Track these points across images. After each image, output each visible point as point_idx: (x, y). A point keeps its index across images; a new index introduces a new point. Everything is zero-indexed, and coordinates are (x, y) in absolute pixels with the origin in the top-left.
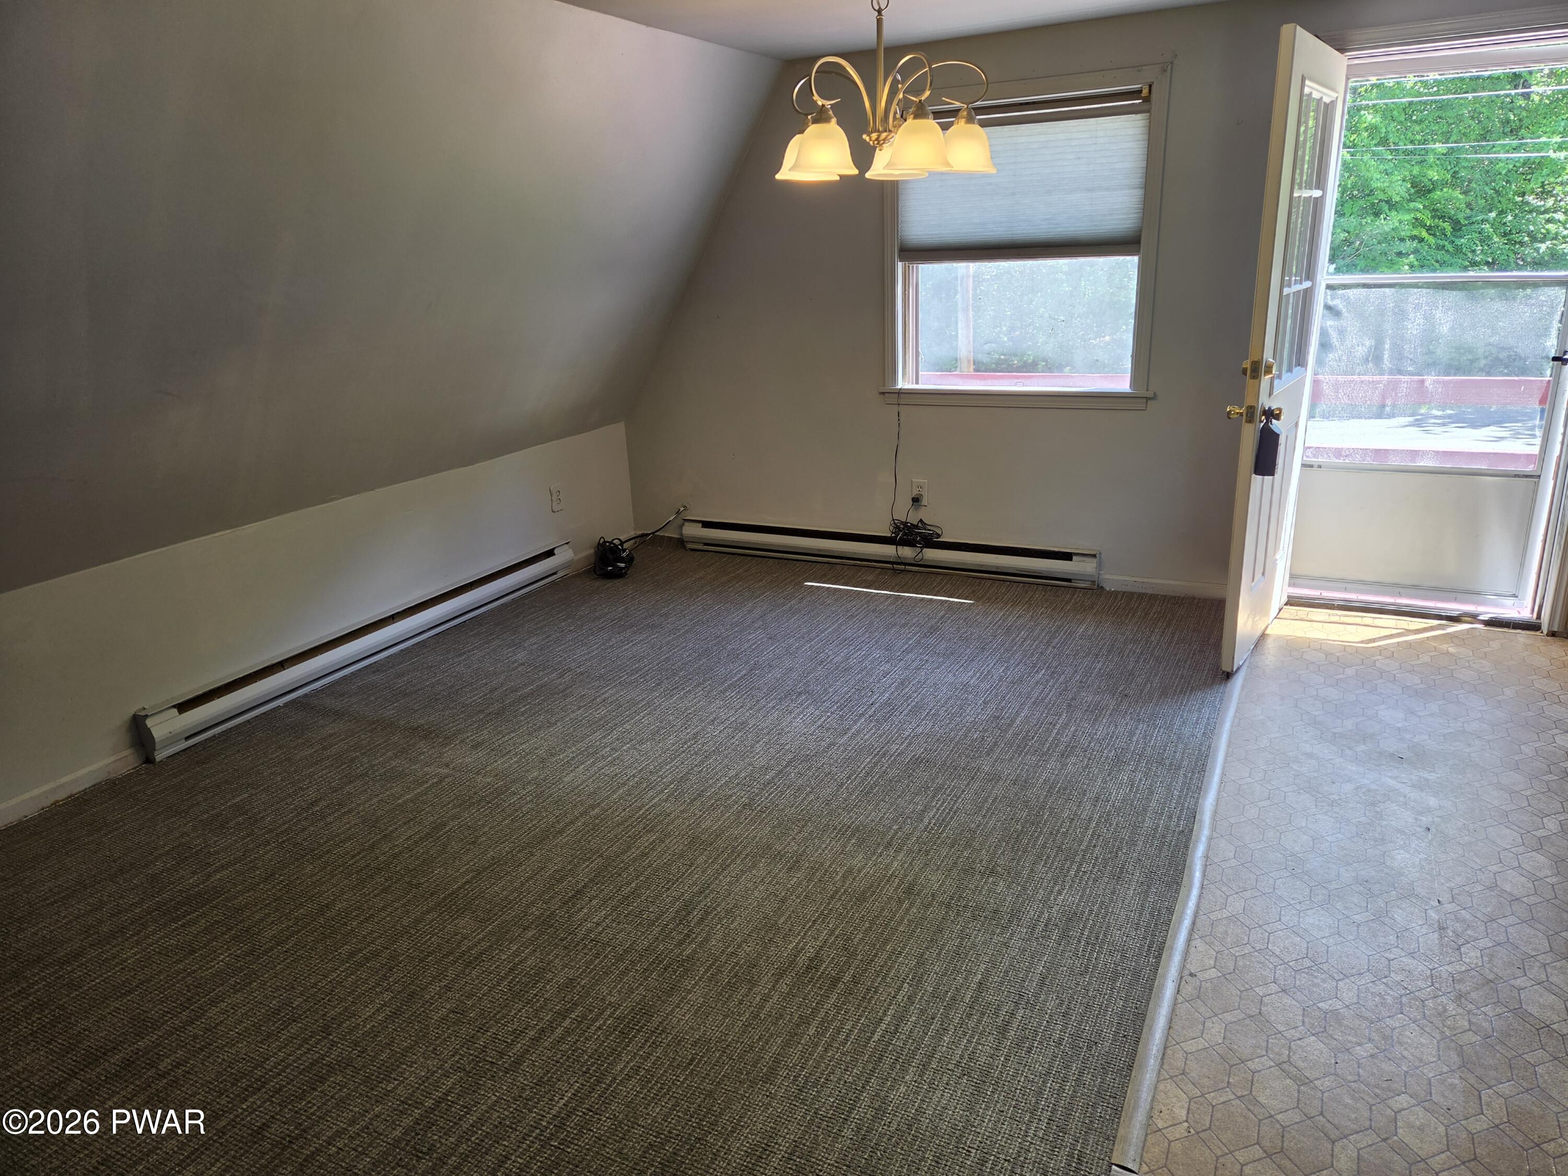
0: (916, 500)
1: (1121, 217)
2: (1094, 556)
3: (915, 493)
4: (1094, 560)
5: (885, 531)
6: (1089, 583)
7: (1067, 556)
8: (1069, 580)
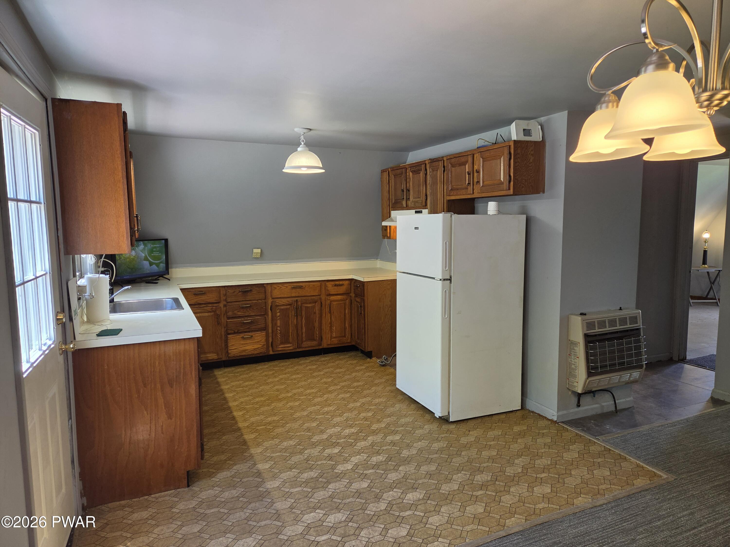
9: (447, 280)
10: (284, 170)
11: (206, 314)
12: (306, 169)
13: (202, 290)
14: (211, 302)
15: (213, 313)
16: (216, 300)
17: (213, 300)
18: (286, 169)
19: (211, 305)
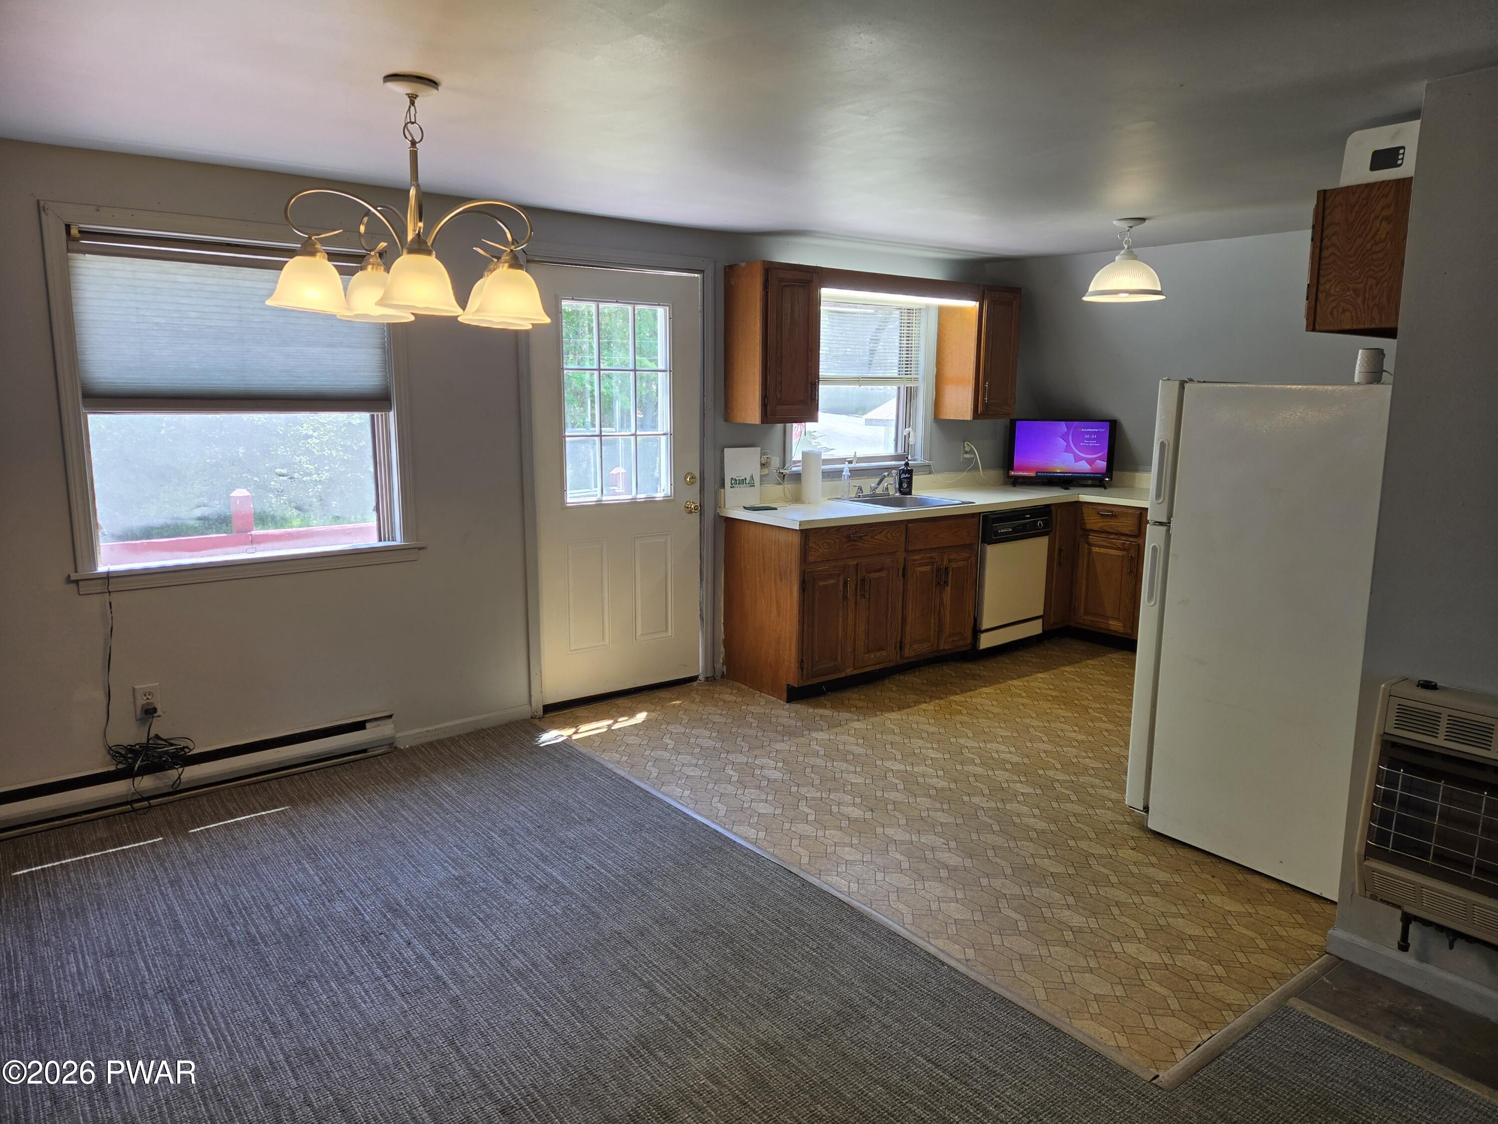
0: (149, 712)
1: (367, 374)
2: (390, 716)
3: (141, 701)
4: (390, 721)
5: (101, 765)
6: (387, 746)
7: (360, 726)
8: (365, 751)
9: (1161, 524)
10: (1085, 299)
11: (1112, 552)
12: (1126, 295)
13: (1114, 509)
14: (1123, 532)
15: (1124, 553)
16: (1131, 531)
17: (1126, 530)
18: (1088, 296)
19: (1124, 538)
